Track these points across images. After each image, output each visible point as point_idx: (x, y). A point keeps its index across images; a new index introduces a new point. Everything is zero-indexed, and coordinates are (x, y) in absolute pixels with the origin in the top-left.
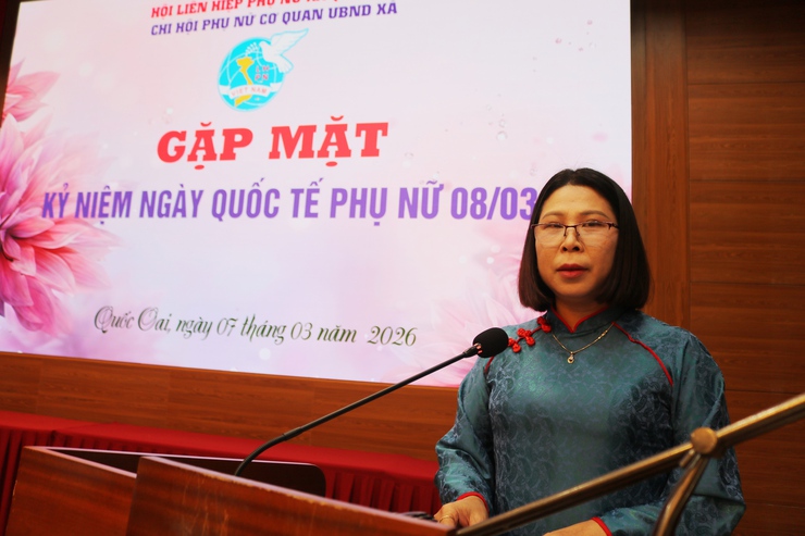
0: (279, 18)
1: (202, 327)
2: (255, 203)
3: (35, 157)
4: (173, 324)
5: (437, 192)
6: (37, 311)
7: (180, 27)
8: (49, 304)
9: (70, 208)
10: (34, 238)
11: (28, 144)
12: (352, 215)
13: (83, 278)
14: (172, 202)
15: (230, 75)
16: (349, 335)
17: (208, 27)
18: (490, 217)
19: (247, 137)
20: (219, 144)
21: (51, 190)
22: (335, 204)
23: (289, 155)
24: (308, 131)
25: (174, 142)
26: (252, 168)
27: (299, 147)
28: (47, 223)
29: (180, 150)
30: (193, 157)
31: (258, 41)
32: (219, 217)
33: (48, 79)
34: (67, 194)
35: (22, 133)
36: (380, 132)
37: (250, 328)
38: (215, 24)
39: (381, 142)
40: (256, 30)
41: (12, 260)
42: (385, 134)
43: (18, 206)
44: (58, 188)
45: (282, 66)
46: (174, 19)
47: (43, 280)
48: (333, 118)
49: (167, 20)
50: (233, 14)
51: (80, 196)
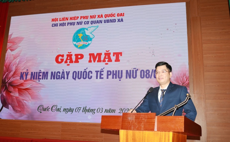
0: (90, 23)
1: (71, 110)
2: (85, 75)
3: (17, 62)
4: (62, 110)
5: (136, 71)
6: (19, 107)
8: (23, 105)
9: (29, 77)
10: (18, 86)
11: (15, 58)
12: (113, 78)
13: (34, 97)
14: (61, 75)
15: (76, 38)
16: (113, 111)
17: (69, 25)
18: (151, 78)
19: (82, 56)
20: (74, 58)
21: (23, 72)
22: (108, 75)
23: (94, 61)
24: (99, 55)
25: (60, 58)
26: (83, 65)
27: (97, 59)
28: (22, 81)
29: (62, 60)
30: (66, 62)
31: (84, 29)
32: (75, 79)
33: (20, 39)
34: (28, 73)
35: (13, 55)
36: (120, 55)
37: (85, 110)
39: (120, 58)
40: (83, 26)
41: (11, 92)
42: (121, 55)
43: (12, 76)
44: (25, 71)
45: (91, 36)
46: (59, 22)
47: (21, 98)
48: (106, 51)
49: (57, 22)
50: (76, 21)
51: (32, 73)
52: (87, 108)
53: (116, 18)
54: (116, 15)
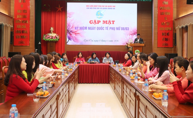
0: (102, 8)
1: (97, 41)
2: (102, 28)
3: (73, 22)
4: (94, 41)
5: (120, 28)
6: (76, 40)
7: (90, 8)
9: (79, 29)
10: (74, 32)
11: (71, 21)
12: (112, 30)
13: (82, 36)
14: (92, 28)
15: (97, 14)
16: (112, 41)
18: (125, 30)
19: (100, 22)
20: (97, 22)
21: (76, 26)
22: (110, 29)
23: (105, 23)
24: (107, 21)
25: (91, 22)
26: (101, 25)
27: (106, 23)
28: (76, 30)
29: (92, 23)
30: (94, 23)
31: (100, 11)
32: (98, 30)
33: (73, 13)
35: (70, 19)
37: (102, 41)
38: (95, 8)
39: (114, 23)
40: (99, 10)
41: (72, 34)
43: (71, 28)
44: (77, 26)
45: (103, 14)
46: (89, 7)
47: (76, 37)
48: (109, 20)
49: (88, 7)
50: (97, 7)
51: (80, 27)
52: (103, 40)
53: (112, 7)
54: (112, 6)
